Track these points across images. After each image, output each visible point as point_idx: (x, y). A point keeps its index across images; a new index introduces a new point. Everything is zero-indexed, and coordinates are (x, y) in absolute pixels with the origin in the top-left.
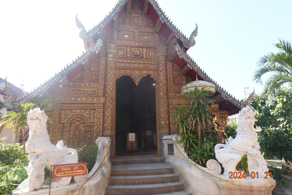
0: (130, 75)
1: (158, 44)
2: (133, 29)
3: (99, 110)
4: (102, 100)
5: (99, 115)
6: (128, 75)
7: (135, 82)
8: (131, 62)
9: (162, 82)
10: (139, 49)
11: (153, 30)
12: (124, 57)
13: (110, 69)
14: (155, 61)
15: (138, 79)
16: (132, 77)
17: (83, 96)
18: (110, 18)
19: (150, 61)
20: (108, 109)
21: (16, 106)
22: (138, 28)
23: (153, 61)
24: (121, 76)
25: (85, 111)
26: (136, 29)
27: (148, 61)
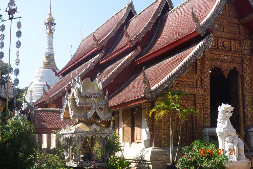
0: (220, 68)
1: (243, 37)
2: (222, 18)
3: (199, 101)
4: (201, 92)
5: (200, 107)
6: (218, 67)
7: (224, 74)
8: (222, 53)
9: (248, 76)
10: (227, 40)
11: (238, 21)
12: (215, 48)
13: (207, 61)
14: (241, 55)
15: (227, 71)
16: (222, 69)
17: (185, 87)
18: (218, 12)
19: (237, 54)
20: (207, 101)
21: (153, 96)
22: (226, 18)
23: (239, 54)
24: (213, 68)
25: (186, 102)
26: (225, 19)
27: (236, 54)
